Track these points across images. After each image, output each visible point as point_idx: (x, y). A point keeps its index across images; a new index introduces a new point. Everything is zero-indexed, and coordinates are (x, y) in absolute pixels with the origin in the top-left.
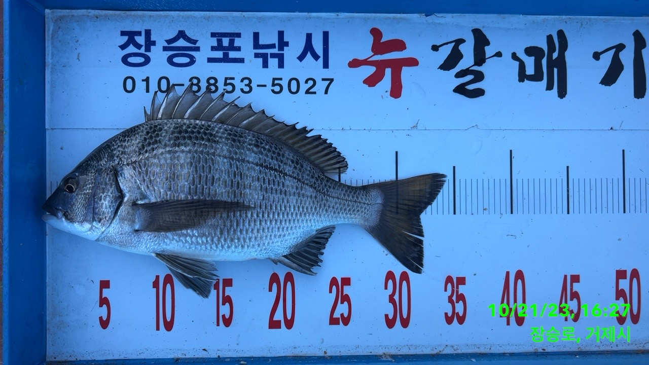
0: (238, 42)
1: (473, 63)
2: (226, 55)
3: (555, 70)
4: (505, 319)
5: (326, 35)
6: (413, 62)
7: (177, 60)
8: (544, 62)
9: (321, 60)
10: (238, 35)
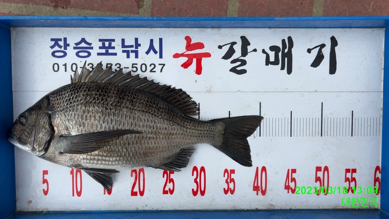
0: (113, 44)
1: (241, 56)
2: (107, 51)
3: (286, 59)
4: (256, 192)
5: (161, 40)
6: (208, 55)
7: (81, 54)
8: (280, 54)
9: (158, 54)
10: (114, 40)
